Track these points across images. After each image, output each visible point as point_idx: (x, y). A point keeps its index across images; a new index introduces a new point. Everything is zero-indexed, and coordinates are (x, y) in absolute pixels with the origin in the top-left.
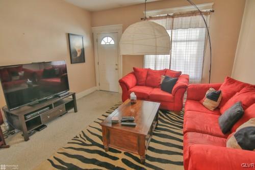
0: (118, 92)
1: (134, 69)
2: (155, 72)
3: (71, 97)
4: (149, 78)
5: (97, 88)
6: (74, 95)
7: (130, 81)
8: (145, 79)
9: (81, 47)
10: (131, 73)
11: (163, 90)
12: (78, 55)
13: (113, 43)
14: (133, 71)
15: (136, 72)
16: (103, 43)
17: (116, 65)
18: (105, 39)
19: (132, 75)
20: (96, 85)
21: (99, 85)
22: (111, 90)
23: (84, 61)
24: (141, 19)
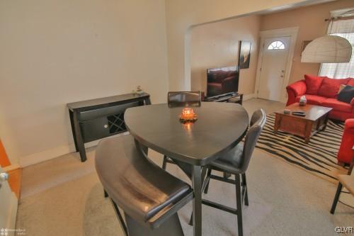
0: (279, 102)
1: (306, 76)
2: (334, 80)
3: (239, 97)
4: (323, 87)
5: (255, 95)
6: (241, 96)
7: (300, 89)
8: (318, 88)
9: (248, 53)
10: (302, 81)
11: (340, 100)
12: (245, 61)
13: (283, 47)
14: (304, 78)
15: (307, 81)
16: (270, 48)
18: (274, 44)
19: (302, 83)
20: (253, 92)
21: (258, 92)
22: (272, 97)
23: (248, 67)
24: (326, 20)
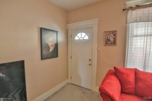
0: (91, 90)
5: (69, 81)
9: (55, 42)
12: (51, 50)
13: (87, 38)
15: (117, 73)
16: (77, 38)
17: (90, 60)
18: (79, 35)
20: (68, 78)
21: (71, 78)
22: (83, 85)
23: (57, 56)
24: (124, 10)
